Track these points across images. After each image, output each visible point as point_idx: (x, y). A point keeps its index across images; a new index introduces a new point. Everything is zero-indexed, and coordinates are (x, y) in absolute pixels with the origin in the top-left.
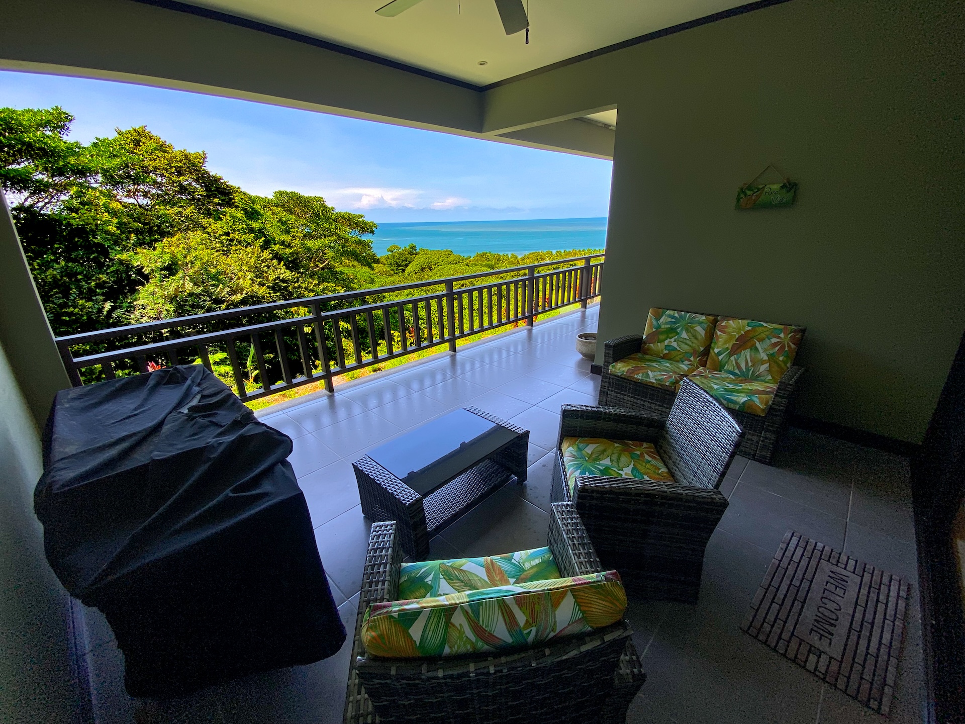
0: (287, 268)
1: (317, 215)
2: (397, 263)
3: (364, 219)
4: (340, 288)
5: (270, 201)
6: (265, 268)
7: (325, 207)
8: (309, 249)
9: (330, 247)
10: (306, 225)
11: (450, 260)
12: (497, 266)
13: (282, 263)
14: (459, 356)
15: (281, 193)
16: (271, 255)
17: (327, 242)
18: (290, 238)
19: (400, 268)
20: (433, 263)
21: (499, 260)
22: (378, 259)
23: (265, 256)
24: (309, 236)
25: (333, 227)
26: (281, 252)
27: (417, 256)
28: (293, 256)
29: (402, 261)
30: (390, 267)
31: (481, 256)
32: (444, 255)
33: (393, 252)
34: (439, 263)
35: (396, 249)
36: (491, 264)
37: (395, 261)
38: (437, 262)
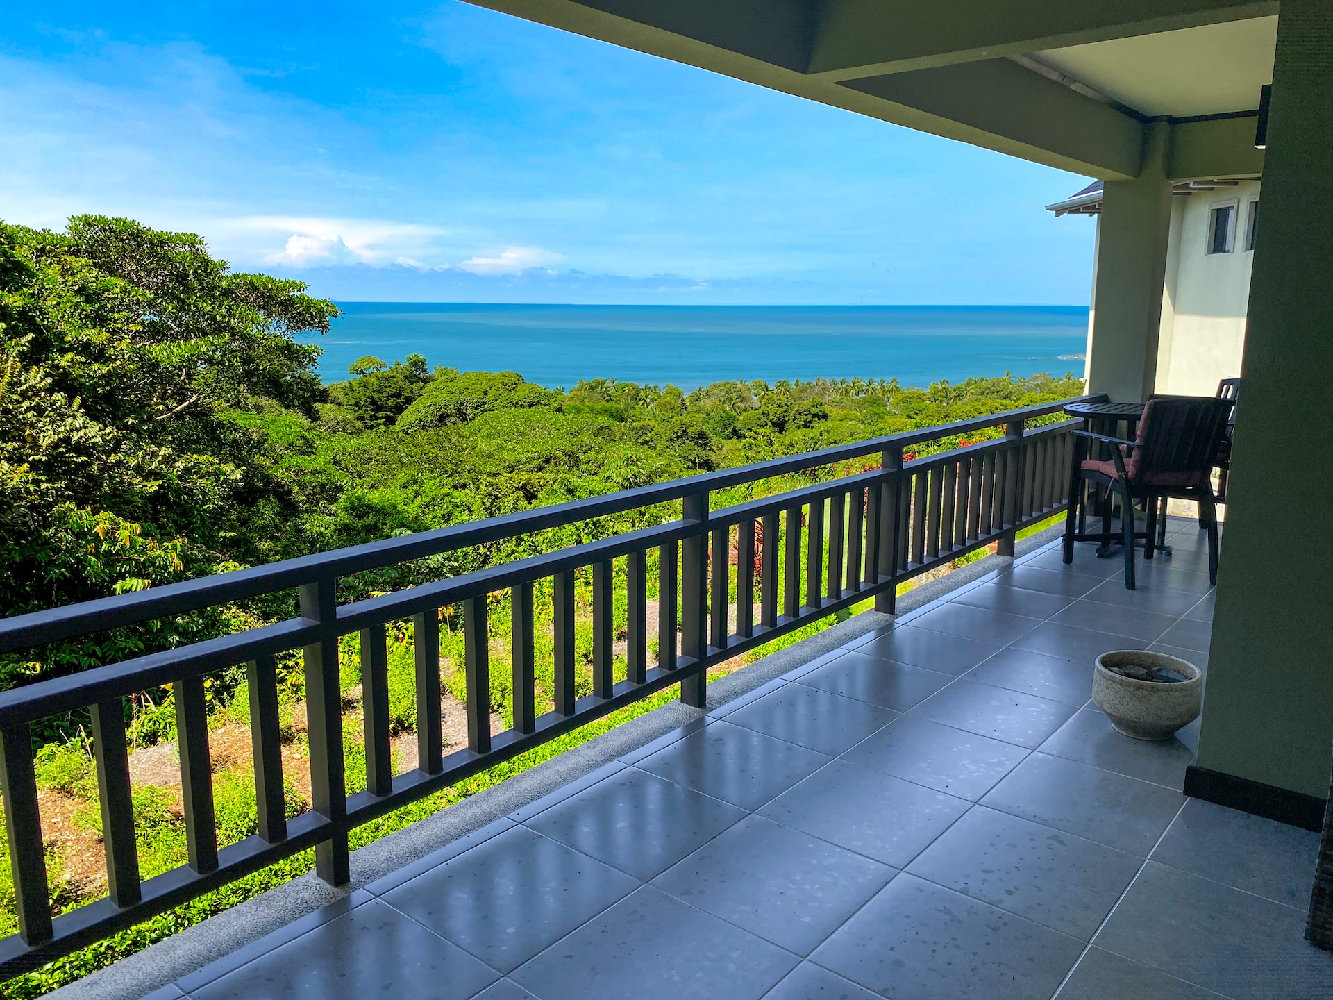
0: (92, 414)
1: (181, 278)
2: (373, 402)
3: (305, 293)
4: (232, 466)
5: (58, 241)
6: (30, 415)
7: (205, 261)
8: (154, 366)
9: (210, 361)
10: (151, 304)
11: (515, 396)
12: (631, 413)
13: (78, 400)
14: (714, 721)
15: (88, 221)
16: (49, 380)
17: (204, 349)
18: (105, 335)
19: (382, 414)
20: (472, 403)
21: (635, 399)
22: (325, 391)
23: (32, 382)
24: (155, 333)
25: (223, 310)
26: (77, 371)
27: (430, 386)
28: (108, 384)
29: (389, 397)
30: (356, 411)
31: (591, 387)
32: (500, 386)
33: (363, 373)
34: (484, 403)
35: (372, 367)
36: (616, 408)
37: (369, 398)
38: (481, 401)
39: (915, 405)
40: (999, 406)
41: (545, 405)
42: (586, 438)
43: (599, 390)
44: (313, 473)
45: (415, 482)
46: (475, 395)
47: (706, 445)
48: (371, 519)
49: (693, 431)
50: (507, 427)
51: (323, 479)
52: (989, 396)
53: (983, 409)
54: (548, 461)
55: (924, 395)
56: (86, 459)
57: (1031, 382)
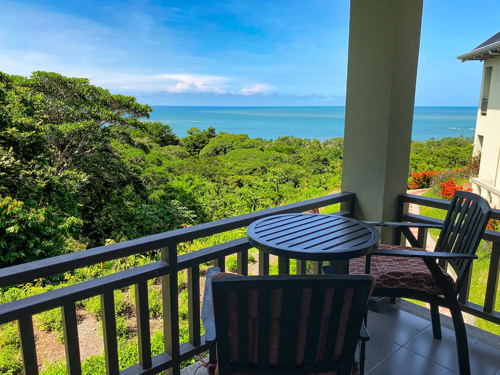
2: (194, 145)
4: (84, 175)
11: (244, 144)
12: (297, 150)
15: (40, 74)
18: (30, 120)
20: (227, 146)
21: (300, 144)
22: (177, 140)
27: (214, 139)
28: (31, 141)
29: (200, 143)
30: (188, 149)
31: (283, 140)
32: (239, 139)
33: (192, 134)
34: (232, 146)
35: (195, 131)
36: (292, 148)
37: (193, 143)
38: (231, 145)
39: (419, 148)
40: (456, 149)
41: (256, 147)
42: (270, 161)
43: (286, 141)
44: (159, 173)
45: (191, 179)
46: (228, 143)
47: (327, 163)
48: (173, 193)
49: (322, 158)
50: (239, 156)
51: (163, 176)
52: (452, 145)
53: (448, 151)
54: (255, 170)
55: (424, 144)
56: (4, 174)
57: (472, 139)
